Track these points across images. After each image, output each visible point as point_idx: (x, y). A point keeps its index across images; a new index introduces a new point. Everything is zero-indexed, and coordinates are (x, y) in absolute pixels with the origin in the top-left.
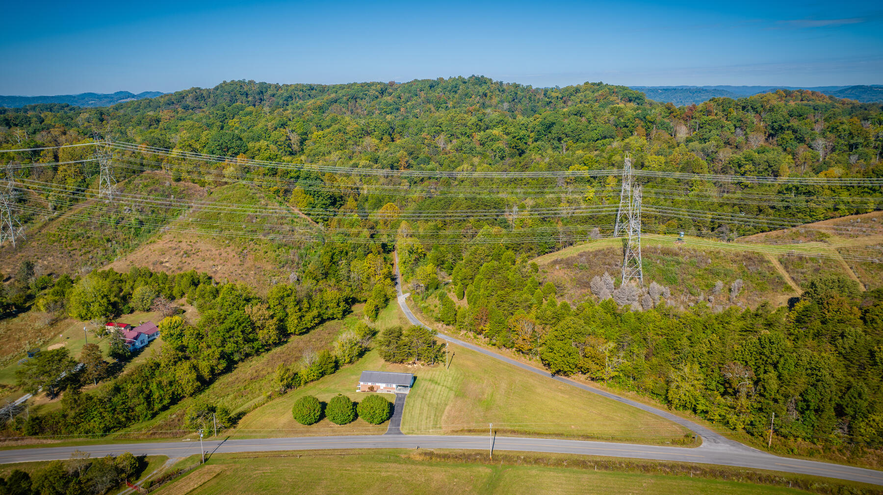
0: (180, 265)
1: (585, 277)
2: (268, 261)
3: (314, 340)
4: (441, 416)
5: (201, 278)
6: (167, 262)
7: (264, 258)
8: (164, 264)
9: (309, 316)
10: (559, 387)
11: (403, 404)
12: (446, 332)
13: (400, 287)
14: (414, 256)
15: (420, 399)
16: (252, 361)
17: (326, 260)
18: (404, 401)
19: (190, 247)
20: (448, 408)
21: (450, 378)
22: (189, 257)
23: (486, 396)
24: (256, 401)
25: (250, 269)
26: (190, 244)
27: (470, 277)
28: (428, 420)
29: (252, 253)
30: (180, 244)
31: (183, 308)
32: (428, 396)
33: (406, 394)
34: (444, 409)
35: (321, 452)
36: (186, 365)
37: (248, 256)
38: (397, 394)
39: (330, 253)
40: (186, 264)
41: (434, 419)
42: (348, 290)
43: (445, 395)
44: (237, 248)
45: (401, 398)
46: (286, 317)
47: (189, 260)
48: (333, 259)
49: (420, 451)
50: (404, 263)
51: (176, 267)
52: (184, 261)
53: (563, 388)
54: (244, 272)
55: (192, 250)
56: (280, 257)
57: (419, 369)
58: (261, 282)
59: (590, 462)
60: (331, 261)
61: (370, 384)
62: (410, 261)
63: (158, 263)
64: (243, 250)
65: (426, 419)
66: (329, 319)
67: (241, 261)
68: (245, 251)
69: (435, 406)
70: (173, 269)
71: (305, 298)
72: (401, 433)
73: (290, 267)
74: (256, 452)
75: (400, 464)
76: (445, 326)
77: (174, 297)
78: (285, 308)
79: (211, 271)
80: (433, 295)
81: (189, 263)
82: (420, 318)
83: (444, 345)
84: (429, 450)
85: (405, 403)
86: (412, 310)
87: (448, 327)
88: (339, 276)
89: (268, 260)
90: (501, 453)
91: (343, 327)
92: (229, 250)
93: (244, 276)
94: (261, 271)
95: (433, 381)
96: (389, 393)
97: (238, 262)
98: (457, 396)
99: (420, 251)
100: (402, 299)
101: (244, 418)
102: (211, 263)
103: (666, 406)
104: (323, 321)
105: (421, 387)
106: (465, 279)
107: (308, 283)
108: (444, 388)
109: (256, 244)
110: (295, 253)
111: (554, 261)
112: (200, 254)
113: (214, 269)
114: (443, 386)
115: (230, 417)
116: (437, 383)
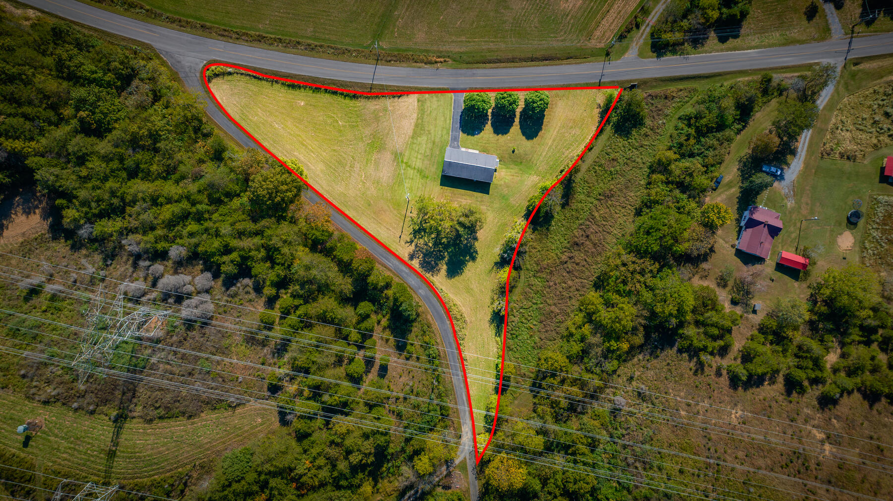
11: (452, 131)
18: (452, 136)
23: (373, 159)
28: (429, 112)
32: (429, 146)
33: (450, 147)
38: (458, 148)
41: (424, 115)
43: (413, 153)
45: (454, 142)
49: (436, 66)
65: (431, 112)
69: (423, 132)
75: (451, 51)
84: (428, 67)
85: (450, 133)
95: (424, 176)
105: (436, 163)
108: (414, 166)
114: (414, 168)
115: (609, 124)
116: (420, 171)
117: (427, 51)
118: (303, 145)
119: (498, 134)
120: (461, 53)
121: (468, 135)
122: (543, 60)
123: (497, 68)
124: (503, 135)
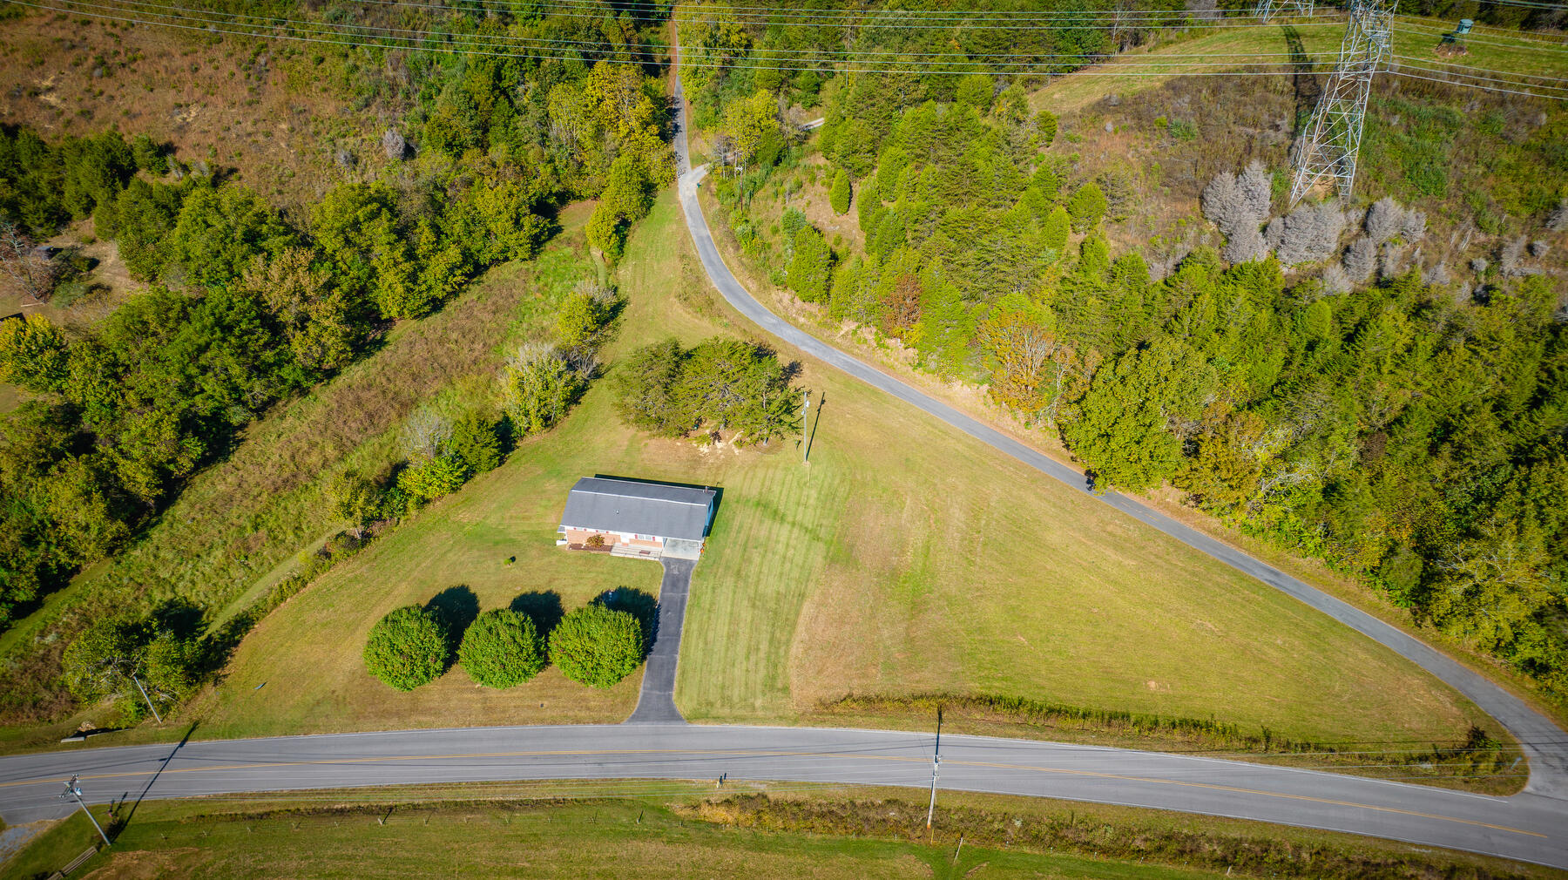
0: (88, 103)
1: (1187, 164)
2: (325, 90)
3: (454, 336)
4: (788, 642)
5: (137, 153)
6: (50, 90)
7: (317, 79)
8: (42, 97)
9: (437, 267)
10: (1110, 528)
11: (683, 601)
12: (802, 320)
13: (685, 143)
14: (718, 57)
15: (730, 581)
16: (282, 418)
17: (480, 83)
18: (684, 591)
19: (112, 41)
20: (807, 609)
21: (813, 493)
22: (110, 75)
23: (909, 557)
24: (282, 572)
25: (276, 117)
26: (115, 31)
27: (868, 148)
28: (753, 658)
29: (281, 62)
30: (85, 32)
31: (89, 252)
32: (753, 569)
33: (689, 564)
34: (797, 614)
35: (448, 796)
36: (78, 472)
37: (271, 74)
38: (668, 562)
39: (491, 65)
40: (103, 99)
41: (769, 653)
42: (545, 170)
43: (799, 560)
44: (239, 47)
45: (678, 575)
46: (370, 277)
47: (110, 86)
48: (500, 80)
49: (727, 792)
50: (695, 72)
51: (76, 109)
52: (97, 90)
53: (1119, 532)
54: (262, 126)
55: (117, 53)
56: (357, 75)
57: (729, 461)
58: (309, 157)
59: (1210, 840)
60: (495, 87)
61: (592, 531)
62: (710, 69)
63: (25, 94)
64: (257, 54)
65: (748, 658)
66: (495, 262)
67: (252, 90)
68: (262, 60)
69: (772, 605)
70: (68, 116)
71: (421, 217)
72: (673, 716)
73: (386, 105)
74: (263, 795)
75: (671, 842)
76: (799, 302)
77: (66, 213)
78: (366, 253)
79: (172, 126)
80: (769, 189)
81: (112, 98)
82: (734, 263)
83: (793, 369)
84: (756, 788)
85: (689, 596)
86: (712, 229)
87: (806, 306)
88: (520, 131)
89: (325, 84)
90: (957, 804)
91: (532, 285)
92: (219, 54)
93: (261, 138)
94: (307, 123)
95: (766, 506)
96: (644, 557)
97: (244, 93)
98: (832, 561)
99: (734, 38)
100: (689, 183)
101: (248, 641)
102: (171, 97)
103: (1407, 613)
104: (480, 269)
105: (733, 534)
106: (855, 152)
107: (433, 162)
108: (796, 530)
109: (292, 33)
110: (398, 61)
111: (1098, 103)
112: (141, 66)
113: (178, 119)
114: (793, 524)
115: (210, 638)
116: (778, 516)
117: (758, 846)
118: (1115, 582)
119: (549, 593)
120: (635, 835)
121: (636, 591)
122: (351, 810)
123: (518, 783)
124: (534, 594)
